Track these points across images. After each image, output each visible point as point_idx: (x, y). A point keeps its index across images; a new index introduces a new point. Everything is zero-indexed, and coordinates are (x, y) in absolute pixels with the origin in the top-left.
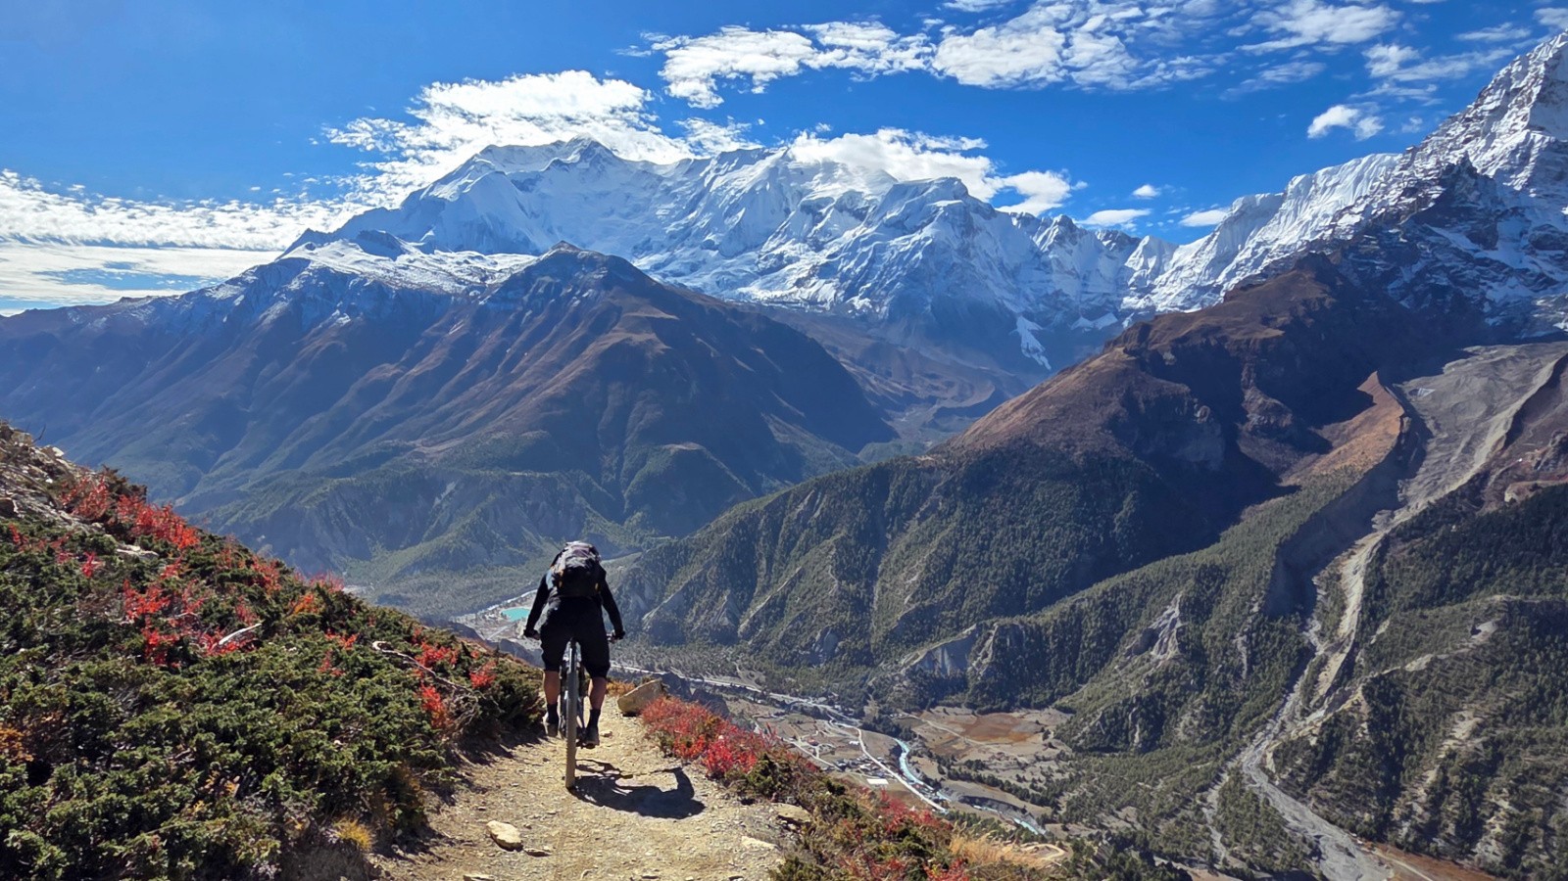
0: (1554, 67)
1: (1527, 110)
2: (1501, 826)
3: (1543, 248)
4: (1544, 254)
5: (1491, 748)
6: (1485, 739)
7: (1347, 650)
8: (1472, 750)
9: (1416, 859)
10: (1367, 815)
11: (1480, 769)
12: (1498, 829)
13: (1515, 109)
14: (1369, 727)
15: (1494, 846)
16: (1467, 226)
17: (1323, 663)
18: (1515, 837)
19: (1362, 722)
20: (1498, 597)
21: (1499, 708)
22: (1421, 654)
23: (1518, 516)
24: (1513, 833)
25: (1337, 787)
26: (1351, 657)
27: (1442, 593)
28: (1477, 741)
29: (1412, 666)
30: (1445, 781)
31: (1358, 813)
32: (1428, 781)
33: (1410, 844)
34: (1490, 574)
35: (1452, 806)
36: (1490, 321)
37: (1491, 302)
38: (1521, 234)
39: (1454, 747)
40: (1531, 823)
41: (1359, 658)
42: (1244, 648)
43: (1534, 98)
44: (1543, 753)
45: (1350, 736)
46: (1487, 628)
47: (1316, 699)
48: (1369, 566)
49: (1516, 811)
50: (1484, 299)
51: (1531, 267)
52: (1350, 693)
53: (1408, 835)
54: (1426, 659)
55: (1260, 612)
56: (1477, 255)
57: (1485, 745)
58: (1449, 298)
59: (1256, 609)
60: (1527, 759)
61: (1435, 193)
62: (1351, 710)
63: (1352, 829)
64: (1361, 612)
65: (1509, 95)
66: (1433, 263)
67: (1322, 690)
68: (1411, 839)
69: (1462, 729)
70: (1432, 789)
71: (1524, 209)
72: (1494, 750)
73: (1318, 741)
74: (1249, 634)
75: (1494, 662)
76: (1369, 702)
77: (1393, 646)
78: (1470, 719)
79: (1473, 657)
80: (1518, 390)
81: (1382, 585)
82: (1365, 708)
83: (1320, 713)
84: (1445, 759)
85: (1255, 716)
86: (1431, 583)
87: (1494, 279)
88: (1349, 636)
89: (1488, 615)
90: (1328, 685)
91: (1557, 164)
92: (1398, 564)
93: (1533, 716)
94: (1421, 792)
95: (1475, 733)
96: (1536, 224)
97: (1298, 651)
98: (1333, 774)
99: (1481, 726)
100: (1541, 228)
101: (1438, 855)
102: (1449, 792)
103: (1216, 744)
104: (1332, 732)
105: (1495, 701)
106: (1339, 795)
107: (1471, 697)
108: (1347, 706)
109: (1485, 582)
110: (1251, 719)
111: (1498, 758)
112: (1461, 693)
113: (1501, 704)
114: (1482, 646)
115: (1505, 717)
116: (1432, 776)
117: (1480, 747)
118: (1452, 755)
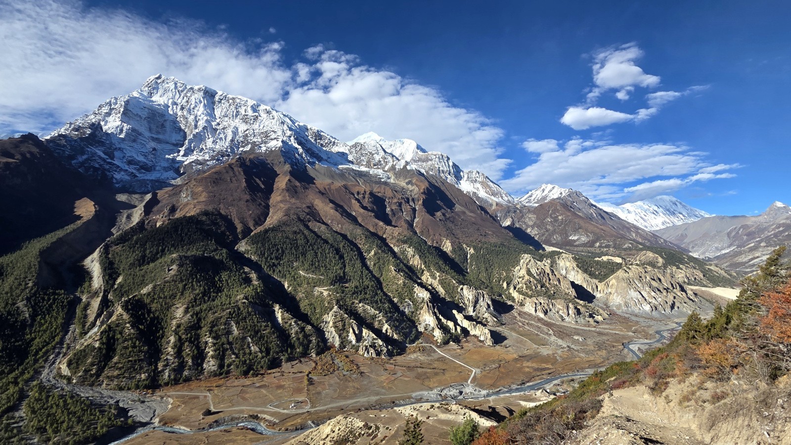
0: (127, 104)
1: (119, 115)
2: (212, 351)
3: (131, 164)
4: (132, 166)
5: (195, 317)
6: (191, 313)
7: (101, 294)
8: (187, 320)
9: (179, 387)
10: (143, 376)
11: (195, 327)
12: (211, 353)
13: (114, 114)
14: (131, 326)
15: (212, 363)
16: (103, 149)
17: (88, 305)
18: (219, 353)
19: (126, 323)
20: (174, 255)
21: (192, 299)
22: (147, 285)
23: (168, 228)
24: (218, 352)
25: (120, 365)
26: (105, 298)
27: (144, 261)
28: (188, 315)
29: (145, 291)
30: (180, 339)
31: (138, 377)
32: (172, 342)
33: (172, 380)
34: (163, 251)
35: (187, 350)
36: (117, 185)
37: (116, 179)
38: (123, 158)
39: (178, 322)
40: (223, 344)
41: (110, 297)
42: (26, 309)
43: (121, 112)
44: (216, 312)
45: (121, 333)
46: (174, 267)
47: (88, 324)
48: (101, 256)
49: (215, 341)
50: (113, 177)
51: (128, 169)
52: (113, 311)
53: (169, 376)
54: (150, 286)
55: (34, 285)
56: (108, 160)
57: (192, 316)
58: (99, 173)
59: (30, 284)
60: (211, 317)
61: (89, 131)
62: (117, 320)
63: (137, 387)
64: (104, 276)
65: (111, 109)
66: (91, 157)
67: (91, 318)
68: (172, 377)
69: (179, 312)
70: (175, 346)
71: (123, 149)
72: (197, 316)
73: (100, 344)
74: (28, 299)
75: (182, 281)
76: (127, 313)
77: (129, 286)
78: (181, 307)
79: (173, 281)
80: (141, 200)
81: (111, 263)
82: (126, 316)
83: (96, 329)
84: (176, 329)
85: (43, 347)
86: (138, 258)
87: (116, 171)
88: (100, 288)
89: (173, 262)
90: (94, 315)
91: (133, 136)
92: (117, 253)
93: (206, 298)
94: (170, 349)
95: (186, 311)
96: (128, 155)
97: (68, 302)
98: (115, 359)
99: (188, 308)
100: (130, 157)
101: (188, 380)
102: (183, 344)
103: (13, 375)
104: (108, 335)
105: (189, 296)
106: (123, 370)
107: (178, 297)
108: (114, 318)
109: (162, 255)
110: (41, 350)
111: (199, 320)
112: (173, 297)
113: (192, 297)
114: (175, 275)
115: (195, 301)
116: (172, 339)
117: (190, 318)
118: (179, 326)
